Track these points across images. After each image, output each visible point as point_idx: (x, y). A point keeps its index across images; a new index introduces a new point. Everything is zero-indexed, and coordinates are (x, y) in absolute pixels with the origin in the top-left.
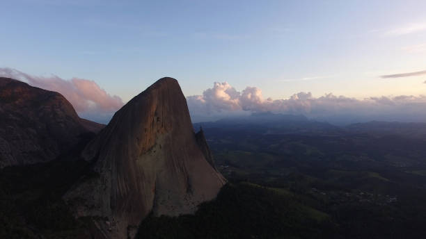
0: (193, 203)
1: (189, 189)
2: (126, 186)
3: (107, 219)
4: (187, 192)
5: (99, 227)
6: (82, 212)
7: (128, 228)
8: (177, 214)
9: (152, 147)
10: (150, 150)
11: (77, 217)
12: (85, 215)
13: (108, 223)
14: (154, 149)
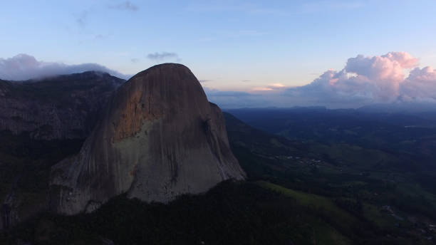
0: (172, 193)
1: (174, 178)
2: (96, 165)
3: (71, 190)
4: (172, 181)
5: (61, 196)
6: (57, 181)
7: (90, 202)
8: (149, 201)
9: (136, 133)
10: (133, 135)
11: (50, 184)
12: (58, 183)
13: (71, 194)
14: (138, 134)
